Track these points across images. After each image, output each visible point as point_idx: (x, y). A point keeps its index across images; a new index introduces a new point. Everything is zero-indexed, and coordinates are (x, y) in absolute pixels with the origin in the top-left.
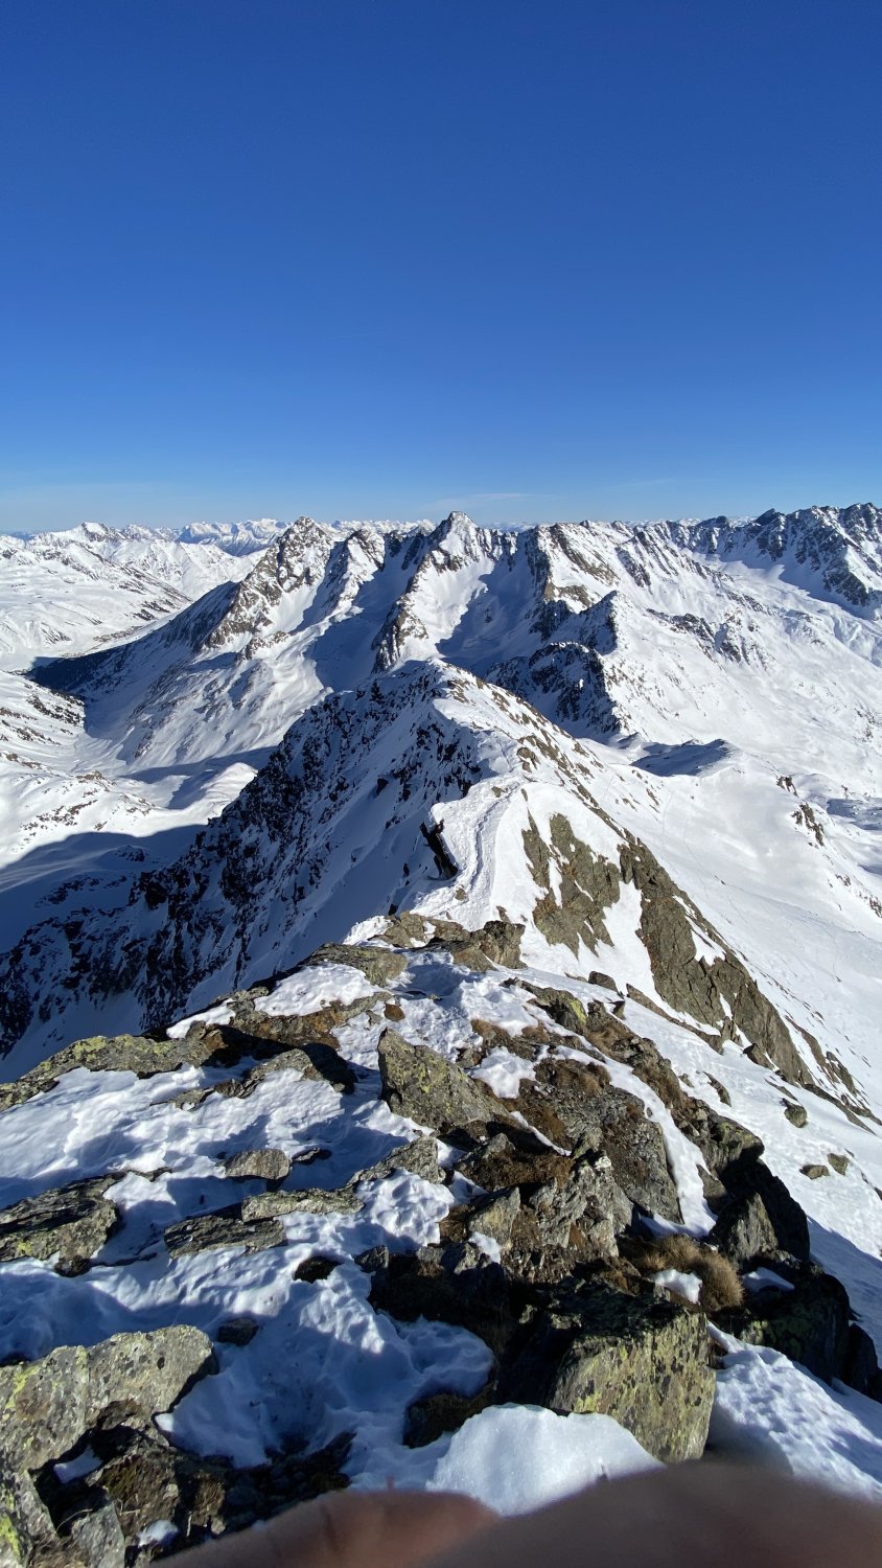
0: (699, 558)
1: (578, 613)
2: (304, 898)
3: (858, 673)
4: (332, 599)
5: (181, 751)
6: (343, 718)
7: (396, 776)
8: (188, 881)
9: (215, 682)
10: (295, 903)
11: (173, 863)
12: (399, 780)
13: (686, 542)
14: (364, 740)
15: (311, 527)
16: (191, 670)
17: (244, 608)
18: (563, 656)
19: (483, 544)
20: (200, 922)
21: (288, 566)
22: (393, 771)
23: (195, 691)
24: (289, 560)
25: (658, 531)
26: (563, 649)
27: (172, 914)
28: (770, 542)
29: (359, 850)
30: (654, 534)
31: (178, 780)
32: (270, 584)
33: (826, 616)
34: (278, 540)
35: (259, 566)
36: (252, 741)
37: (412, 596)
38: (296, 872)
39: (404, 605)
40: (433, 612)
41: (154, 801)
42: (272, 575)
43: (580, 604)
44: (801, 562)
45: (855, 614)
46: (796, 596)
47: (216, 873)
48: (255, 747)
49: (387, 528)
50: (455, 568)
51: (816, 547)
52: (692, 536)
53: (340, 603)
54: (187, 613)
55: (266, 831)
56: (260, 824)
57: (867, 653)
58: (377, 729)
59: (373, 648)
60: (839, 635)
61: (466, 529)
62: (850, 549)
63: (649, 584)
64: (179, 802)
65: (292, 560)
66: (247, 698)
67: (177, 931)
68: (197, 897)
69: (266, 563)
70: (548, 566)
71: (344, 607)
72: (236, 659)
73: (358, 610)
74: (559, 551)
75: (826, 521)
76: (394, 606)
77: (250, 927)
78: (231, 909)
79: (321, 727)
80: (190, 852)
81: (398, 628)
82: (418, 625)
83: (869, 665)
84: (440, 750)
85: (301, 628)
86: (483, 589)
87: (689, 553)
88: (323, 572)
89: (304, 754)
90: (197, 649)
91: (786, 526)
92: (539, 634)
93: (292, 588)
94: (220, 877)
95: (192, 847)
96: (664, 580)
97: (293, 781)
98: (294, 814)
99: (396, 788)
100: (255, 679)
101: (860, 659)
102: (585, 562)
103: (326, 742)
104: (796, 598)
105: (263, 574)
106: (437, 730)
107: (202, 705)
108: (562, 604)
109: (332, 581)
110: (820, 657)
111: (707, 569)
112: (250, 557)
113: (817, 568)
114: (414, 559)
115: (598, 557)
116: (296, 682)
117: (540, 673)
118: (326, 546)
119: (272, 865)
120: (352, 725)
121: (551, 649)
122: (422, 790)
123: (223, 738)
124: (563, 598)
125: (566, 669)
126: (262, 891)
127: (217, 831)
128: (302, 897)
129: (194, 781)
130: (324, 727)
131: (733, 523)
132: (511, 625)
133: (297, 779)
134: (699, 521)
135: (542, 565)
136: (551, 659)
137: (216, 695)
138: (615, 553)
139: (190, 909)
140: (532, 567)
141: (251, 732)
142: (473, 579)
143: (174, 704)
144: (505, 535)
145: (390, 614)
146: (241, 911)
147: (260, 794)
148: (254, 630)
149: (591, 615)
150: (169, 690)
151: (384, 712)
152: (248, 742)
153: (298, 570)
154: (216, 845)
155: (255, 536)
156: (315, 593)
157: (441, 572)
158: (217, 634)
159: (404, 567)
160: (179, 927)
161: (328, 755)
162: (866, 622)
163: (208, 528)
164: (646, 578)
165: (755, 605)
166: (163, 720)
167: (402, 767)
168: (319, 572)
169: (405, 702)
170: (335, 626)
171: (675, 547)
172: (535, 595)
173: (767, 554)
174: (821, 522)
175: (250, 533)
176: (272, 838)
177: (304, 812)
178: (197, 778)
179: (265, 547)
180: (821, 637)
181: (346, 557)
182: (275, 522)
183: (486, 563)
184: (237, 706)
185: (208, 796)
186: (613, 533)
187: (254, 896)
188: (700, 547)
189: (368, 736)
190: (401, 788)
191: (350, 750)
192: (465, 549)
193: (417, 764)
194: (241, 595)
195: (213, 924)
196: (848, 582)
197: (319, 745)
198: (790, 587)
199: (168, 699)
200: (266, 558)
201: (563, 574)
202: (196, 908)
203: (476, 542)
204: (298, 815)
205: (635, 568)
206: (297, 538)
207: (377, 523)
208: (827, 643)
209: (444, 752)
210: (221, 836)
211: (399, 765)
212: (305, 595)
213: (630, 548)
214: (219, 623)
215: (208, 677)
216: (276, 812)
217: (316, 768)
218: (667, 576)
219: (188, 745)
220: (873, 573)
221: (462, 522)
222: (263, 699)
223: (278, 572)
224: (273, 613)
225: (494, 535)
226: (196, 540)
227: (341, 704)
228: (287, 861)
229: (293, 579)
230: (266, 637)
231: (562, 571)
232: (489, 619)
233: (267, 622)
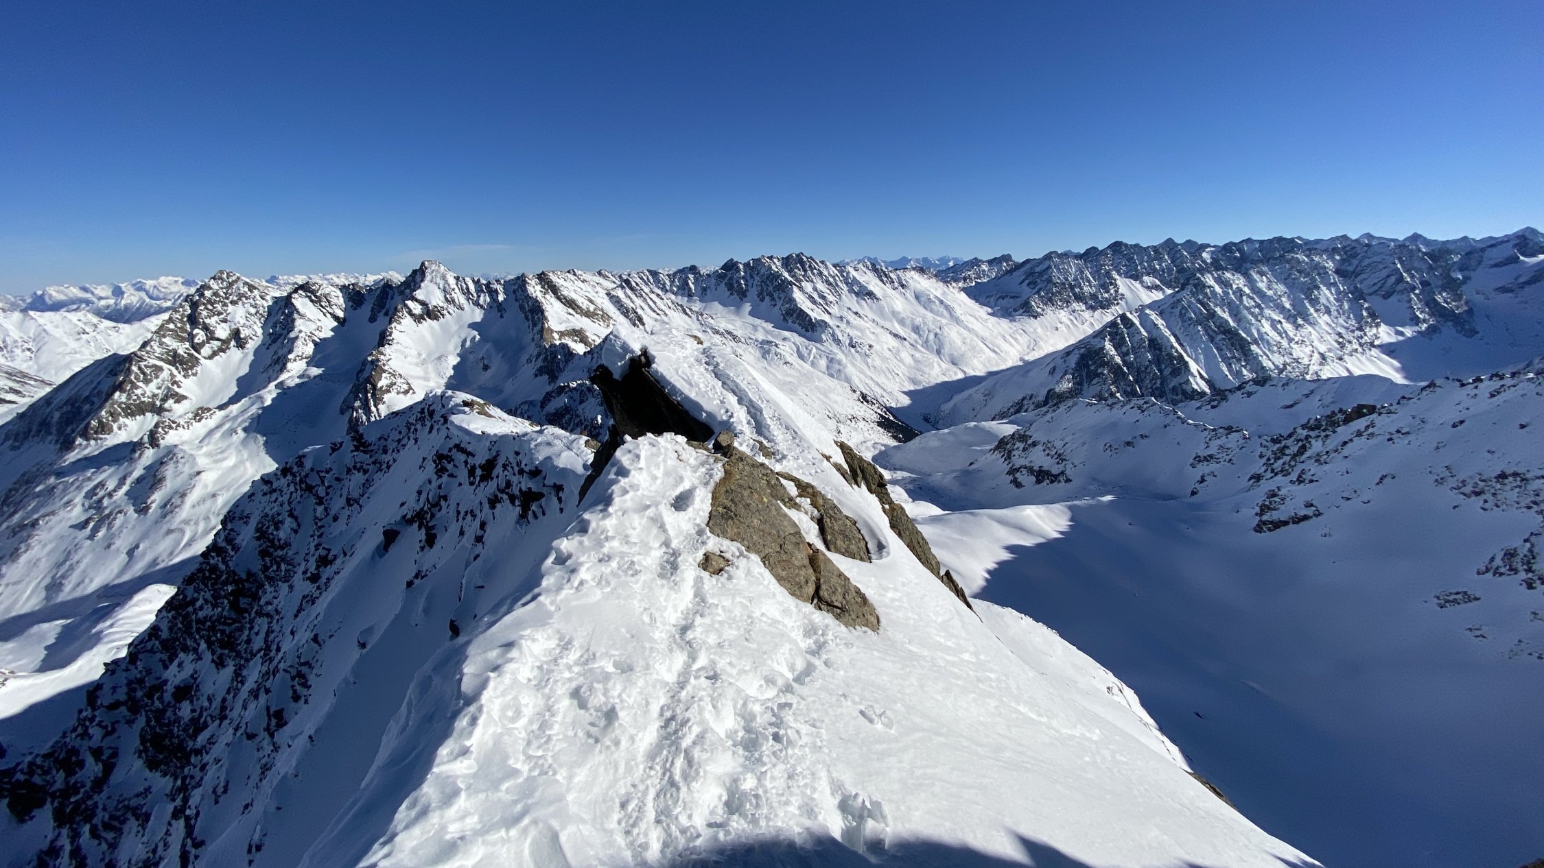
0: (680, 300)
1: (582, 353)
2: (286, 724)
3: (821, 385)
4: (277, 362)
5: (54, 586)
6: (313, 480)
7: (410, 522)
8: (81, 764)
9: (101, 485)
10: (272, 736)
11: (51, 743)
12: (416, 525)
13: (668, 288)
14: (349, 502)
15: (236, 281)
16: (60, 474)
17: (140, 384)
18: (576, 395)
19: (466, 292)
20: (112, 817)
21: (206, 328)
22: (405, 516)
23: (68, 502)
24: (207, 321)
25: (642, 278)
26: (574, 388)
27: (61, 818)
28: (735, 285)
29: (369, 631)
30: (638, 280)
31: (51, 630)
32: (181, 352)
33: (789, 343)
34: (188, 298)
35: (161, 331)
36: (171, 553)
37: (387, 349)
38: (267, 691)
39: (378, 360)
40: (417, 365)
41: (12, 666)
42: (182, 340)
43: (582, 346)
44: (762, 300)
45: (809, 340)
46: (763, 328)
47: (130, 738)
48: (177, 560)
49: (343, 281)
50: (436, 318)
51: (771, 288)
52: (672, 282)
53: (289, 365)
54: (47, 400)
55: (208, 656)
56: (195, 650)
57: (824, 369)
58: (367, 484)
59: (342, 412)
60: (801, 357)
61: (444, 278)
62: (795, 289)
63: (644, 324)
64: (56, 658)
65: (212, 321)
66: (157, 498)
67: (72, 843)
68: (99, 784)
69: (171, 326)
70: (542, 312)
71: (295, 370)
72: (134, 451)
73: (315, 371)
74: (550, 297)
75: (774, 267)
76: (365, 363)
77: (196, 797)
78: (162, 783)
79: (280, 499)
80: (79, 719)
81: (374, 387)
82: (399, 381)
83: (827, 378)
84: (472, 472)
85: (234, 400)
86: (474, 337)
87: (673, 297)
88: (260, 332)
89: (258, 539)
90: (68, 445)
91: (745, 272)
92: (546, 377)
93: (214, 354)
94: (138, 742)
95: (80, 711)
96: (656, 320)
97: (244, 576)
98: (251, 622)
99: (416, 535)
100: (169, 471)
101: (821, 374)
102: (579, 307)
103: (291, 515)
104: (765, 330)
105: (167, 340)
106: (463, 451)
107: (83, 518)
108: (564, 347)
109: (274, 341)
110: (792, 376)
111: (691, 310)
112: (144, 322)
113: (775, 305)
114: (384, 311)
115: (591, 301)
116: (235, 467)
117: (554, 415)
118: (260, 302)
119: (224, 700)
120: (329, 487)
121: (561, 390)
122: (454, 528)
123: (123, 557)
124: (563, 341)
125: (580, 408)
126: (211, 741)
127: (122, 678)
128: (282, 723)
129: (80, 624)
130: (286, 497)
131: (703, 271)
132: (512, 372)
133: (250, 574)
134: (674, 270)
135: (536, 312)
136: (564, 400)
137: (106, 502)
138: (606, 298)
139: (90, 803)
140: (525, 313)
141: (169, 540)
142: (461, 328)
143: (34, 524)
144: (489, 283)
145: (361, 371)
146: (179, 782)
147: (190, 609)
148: (159, 411)
149: (595, 355)
150: (24, 507)
151: (374, 463)
152: (165, 555)
153: (222, 332)
154: (123, 698)
155: (151, 298)
156: (251, 357)
157: (420, 322)
158: (100, 422)
159: (373, 319)
160: (75, 836)
161: (296, 532)
162: (818, 345)
163: (75, 292)
164: (640, 320)
165: (735, 338)
166: (17, 549)
167: (418, 508)
168: (255, 333)
169: (404, 442)
170: (285, 393)
171: (659, 292)
172: (533, 340)
173: (735, 296)
174: (770, 268)
175: (143, 294)
176: (220, 663)
177: (268, 615)
178: (83, 621)
179: (167, 309)
180: (789, 359)
181: (291, 314)
182: (181, 280)
183: (473, 311)
184: (142, 510)
185: (106, 640)
186: (601, 280)
187: (198, 752)
188: (680, 292)
189: (355, 495)
190: (422, 535)
191: (330, 518)
192: (446, 299)
193: (440, 497)
194: (135, 369)
195: (134, 815)
196: (799, 314)
197: (282, 522)
198: (758, 321)
199: (24, 519)
200: (170, 320)
201: (559, 318)
202: (100, 799)
203: (457, 290)
204: (259, 620)
205: (628, 312)
206: (216, 294)
207: (328, 277)
208: (795, 364)
209: (479, 472)
210: (129, 683)
211: (413, 505)
212: (238, 361)
213: (619, 293)
214: (101, 407)
215: (89, 479)
216: (221, 627)
217: (280, 553)
218: (658, 317)
219: (63, 577)
220: (814, 307)
221: (438, 271)
222: (183, 495)
223: (191, 337)
224: (188, 386)
225: (477, 283)
226: (56, 307)
227: (308, 464)
228: (250, 684)
229: (216, 344)
230: (180, 417)
231: (557, 317)
232: (486, 368)
233: (180, 398)
